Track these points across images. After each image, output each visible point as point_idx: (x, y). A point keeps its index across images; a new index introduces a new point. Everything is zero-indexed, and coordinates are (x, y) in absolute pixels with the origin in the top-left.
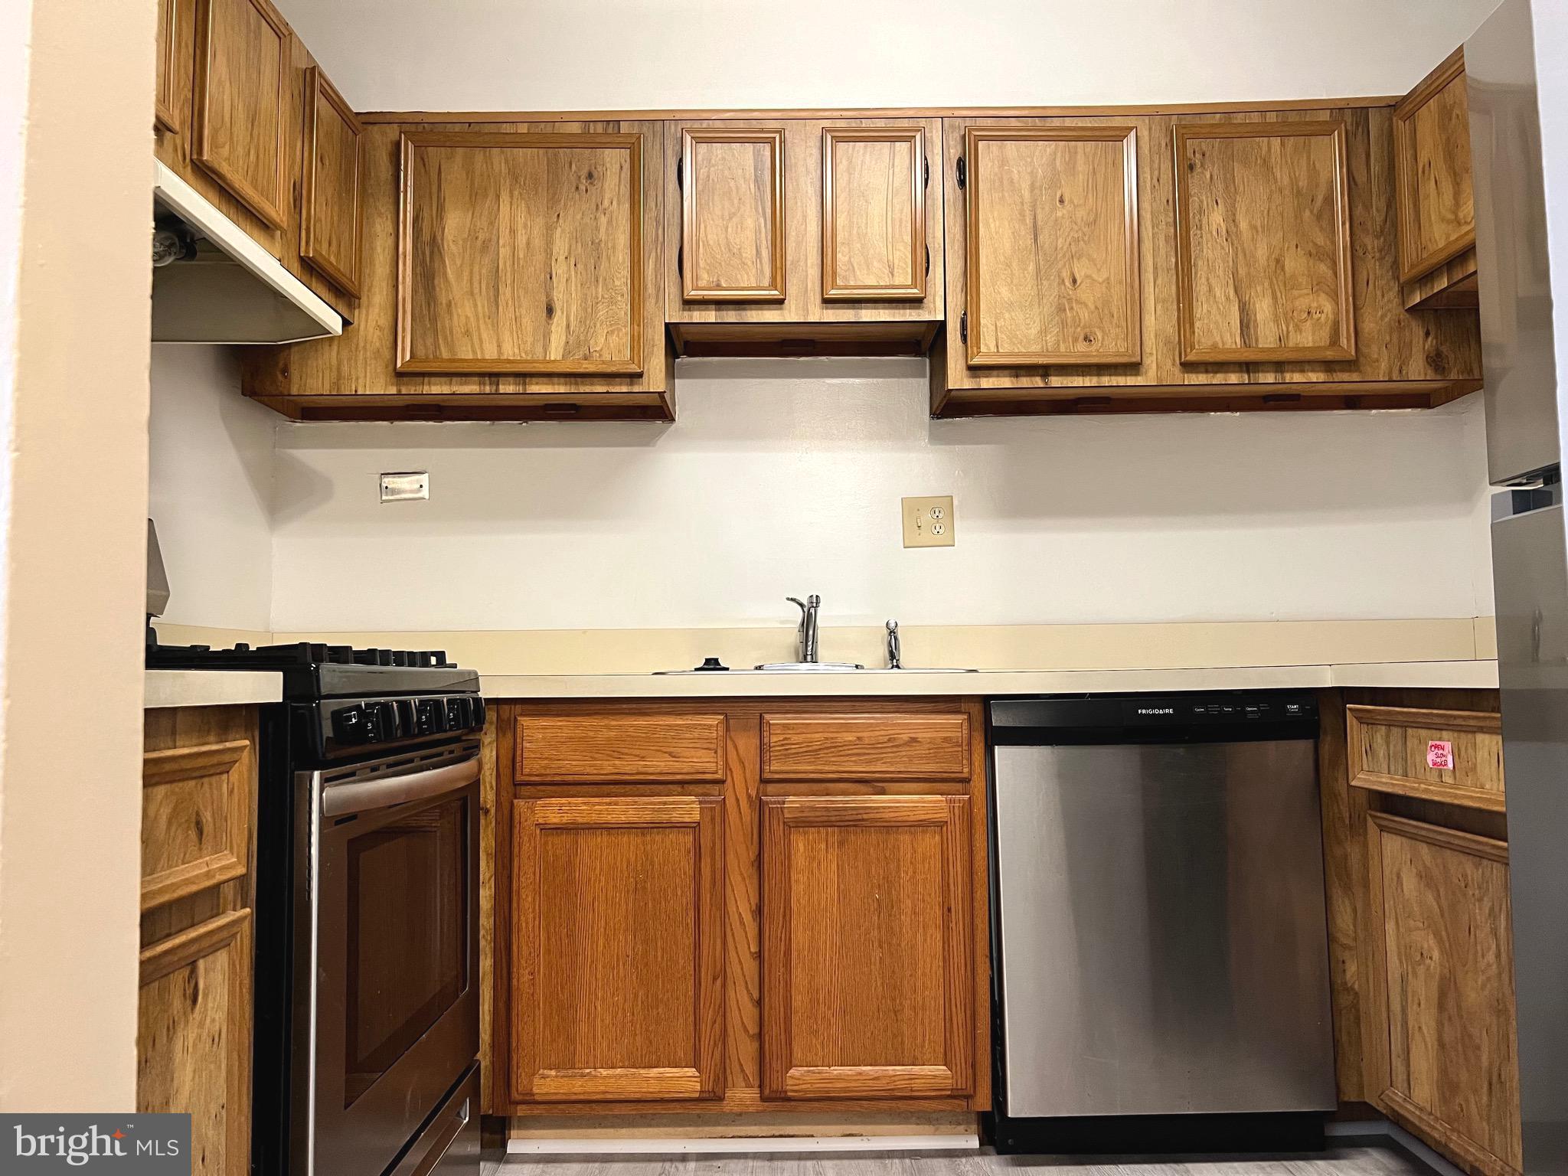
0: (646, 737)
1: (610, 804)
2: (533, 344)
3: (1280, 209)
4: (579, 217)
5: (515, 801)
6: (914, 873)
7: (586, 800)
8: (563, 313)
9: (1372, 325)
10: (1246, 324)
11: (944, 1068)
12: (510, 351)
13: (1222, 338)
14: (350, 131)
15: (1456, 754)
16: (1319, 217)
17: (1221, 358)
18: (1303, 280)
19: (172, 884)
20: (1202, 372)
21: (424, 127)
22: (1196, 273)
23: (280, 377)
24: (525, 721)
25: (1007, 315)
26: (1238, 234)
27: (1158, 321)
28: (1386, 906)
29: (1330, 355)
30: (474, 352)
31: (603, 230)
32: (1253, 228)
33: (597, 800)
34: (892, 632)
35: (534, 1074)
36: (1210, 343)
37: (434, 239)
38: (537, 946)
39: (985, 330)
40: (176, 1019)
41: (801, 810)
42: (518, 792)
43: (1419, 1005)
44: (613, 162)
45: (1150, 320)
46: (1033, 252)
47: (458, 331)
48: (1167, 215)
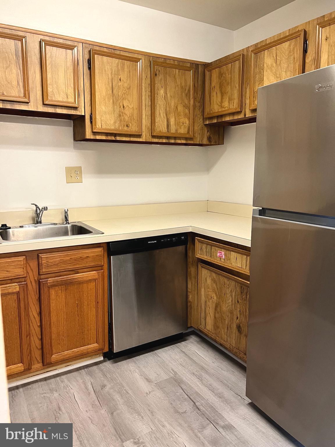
3: (178, 92)
6: (88, 294)
9: (197, 128)
10: (168, 126)
11: (96, 344)
13: (162, 128)
15: (225, 255)
16: (186, 95)
17: (162, 135)
18: (182, 114)
20: (157, 138)
22: (156, 108)
25: (104, 116)
26: (167, 98)
27: (146, 122)
28: (202, 285)
29: (187, 136)
32: (171, 96)
34: (66, 213)
36: (159, 130)
39: (98, 120)
41: (53, 282)
43: (210, 308)
45: (144, 121)
46: (112, 96)
48: (149, 89)
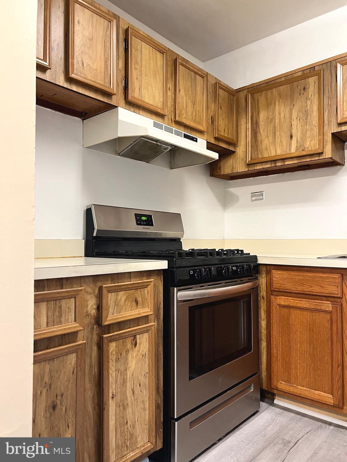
0: (312, 280)
1: (300, 301)
2: (286, 149)
4: (300, 104)
5: (271, 296)
7: (292, 298)
8: (295, 137)
12: (279, 152)
14: (232, 96)
19: (125, 316)
21: (254, 88)
23: (219, 170)
24: (274, 271)
30: (269, 155)
31: (309, 106)
33: (296, 299)
35: (278, 381)
37: (257, 122)
38: (278, 342)
40: (129, 349)
42: (272, 293)
44: (312, 81)
47: (264, 148)
